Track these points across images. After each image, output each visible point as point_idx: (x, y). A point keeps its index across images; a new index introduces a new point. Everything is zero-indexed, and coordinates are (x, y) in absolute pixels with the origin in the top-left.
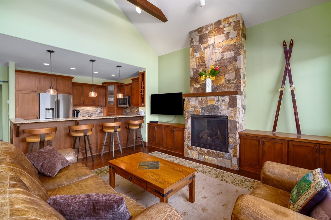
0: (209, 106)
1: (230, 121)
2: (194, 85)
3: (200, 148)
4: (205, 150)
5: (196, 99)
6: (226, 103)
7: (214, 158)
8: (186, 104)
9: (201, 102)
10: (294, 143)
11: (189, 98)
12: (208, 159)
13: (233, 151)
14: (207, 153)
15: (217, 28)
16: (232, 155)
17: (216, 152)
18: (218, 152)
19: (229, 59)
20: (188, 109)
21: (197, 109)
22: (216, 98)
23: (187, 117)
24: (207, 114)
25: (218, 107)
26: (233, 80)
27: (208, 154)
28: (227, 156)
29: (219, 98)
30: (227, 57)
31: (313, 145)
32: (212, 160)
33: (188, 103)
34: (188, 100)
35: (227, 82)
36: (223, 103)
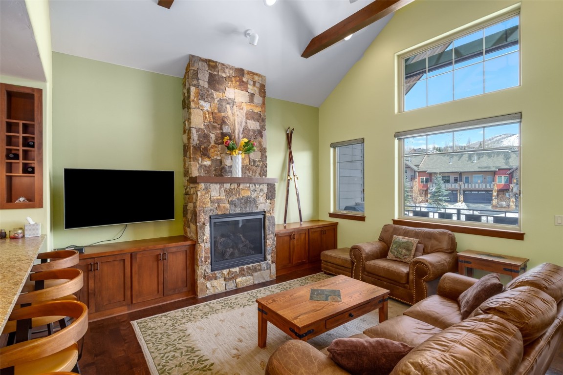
0: (242, 199)
1: (268, 217)
2: (200, 159)
3: (228, 270)
4: (237, 269)
5: (221, 188)
6: (264, 194)
7: (250, 275)
8: (201, 196)
9: (229, 193)
10: (313, 230)
11: (208, 184)
12: (241, 282)
13: (272, 256)
14: (239, 273)
15: (238, 79)
16: (270, 262)
17: (253, 266)
18: (254, 265)
19: (254, 131)
20: (204, 206)
21: (223, 205)
22: (252, 186)
23: (203, 220)
24: (239, 212)
25: (255, 200)
26: (259, 161)
27: (242, 273)
28: (265, 266)
29: (255, 186)
30: (252, 128)
31: (320, 229)
32: (247, 281)
33: (206, 194)
34: (206, 188)
35: (252, 164)
36: (261, 194)
